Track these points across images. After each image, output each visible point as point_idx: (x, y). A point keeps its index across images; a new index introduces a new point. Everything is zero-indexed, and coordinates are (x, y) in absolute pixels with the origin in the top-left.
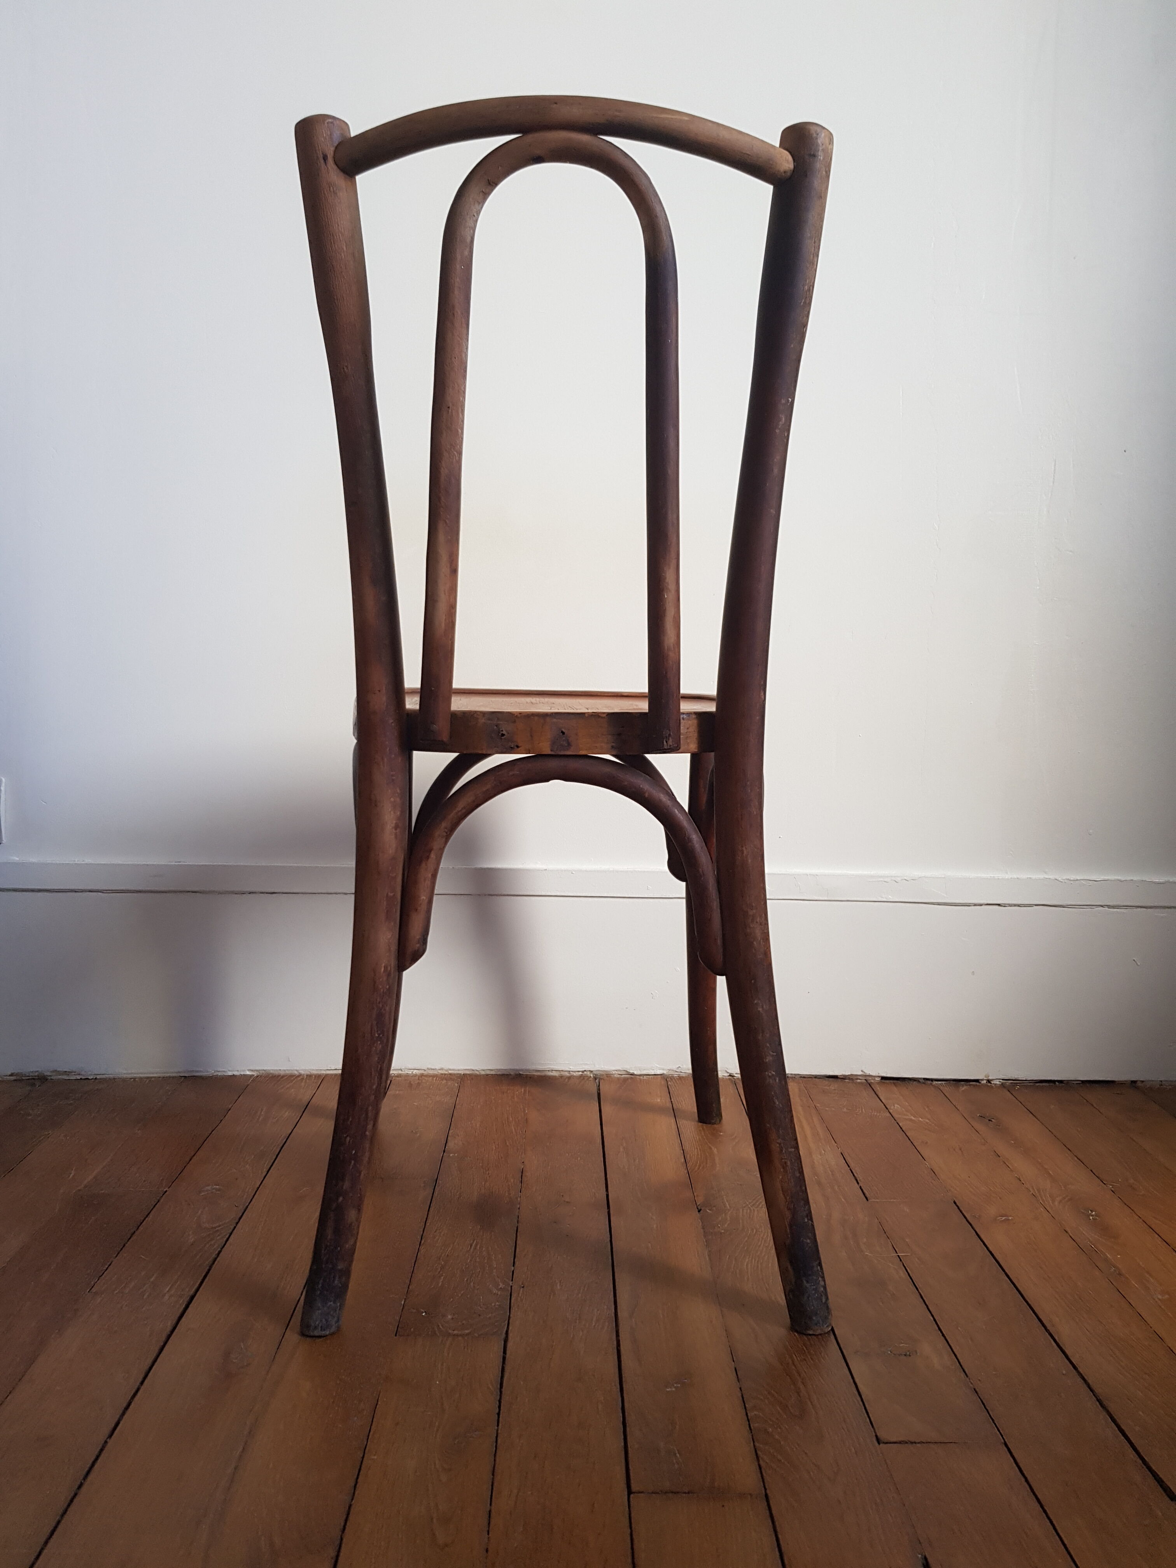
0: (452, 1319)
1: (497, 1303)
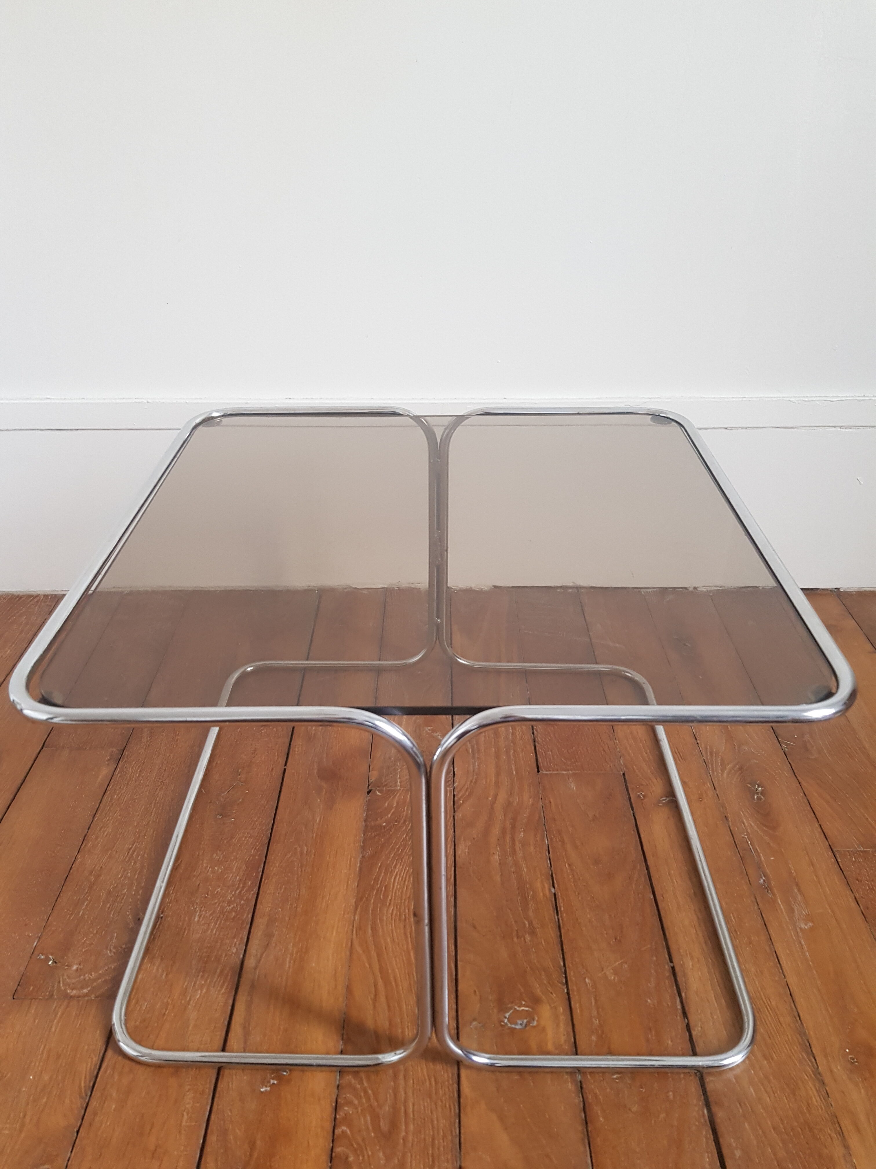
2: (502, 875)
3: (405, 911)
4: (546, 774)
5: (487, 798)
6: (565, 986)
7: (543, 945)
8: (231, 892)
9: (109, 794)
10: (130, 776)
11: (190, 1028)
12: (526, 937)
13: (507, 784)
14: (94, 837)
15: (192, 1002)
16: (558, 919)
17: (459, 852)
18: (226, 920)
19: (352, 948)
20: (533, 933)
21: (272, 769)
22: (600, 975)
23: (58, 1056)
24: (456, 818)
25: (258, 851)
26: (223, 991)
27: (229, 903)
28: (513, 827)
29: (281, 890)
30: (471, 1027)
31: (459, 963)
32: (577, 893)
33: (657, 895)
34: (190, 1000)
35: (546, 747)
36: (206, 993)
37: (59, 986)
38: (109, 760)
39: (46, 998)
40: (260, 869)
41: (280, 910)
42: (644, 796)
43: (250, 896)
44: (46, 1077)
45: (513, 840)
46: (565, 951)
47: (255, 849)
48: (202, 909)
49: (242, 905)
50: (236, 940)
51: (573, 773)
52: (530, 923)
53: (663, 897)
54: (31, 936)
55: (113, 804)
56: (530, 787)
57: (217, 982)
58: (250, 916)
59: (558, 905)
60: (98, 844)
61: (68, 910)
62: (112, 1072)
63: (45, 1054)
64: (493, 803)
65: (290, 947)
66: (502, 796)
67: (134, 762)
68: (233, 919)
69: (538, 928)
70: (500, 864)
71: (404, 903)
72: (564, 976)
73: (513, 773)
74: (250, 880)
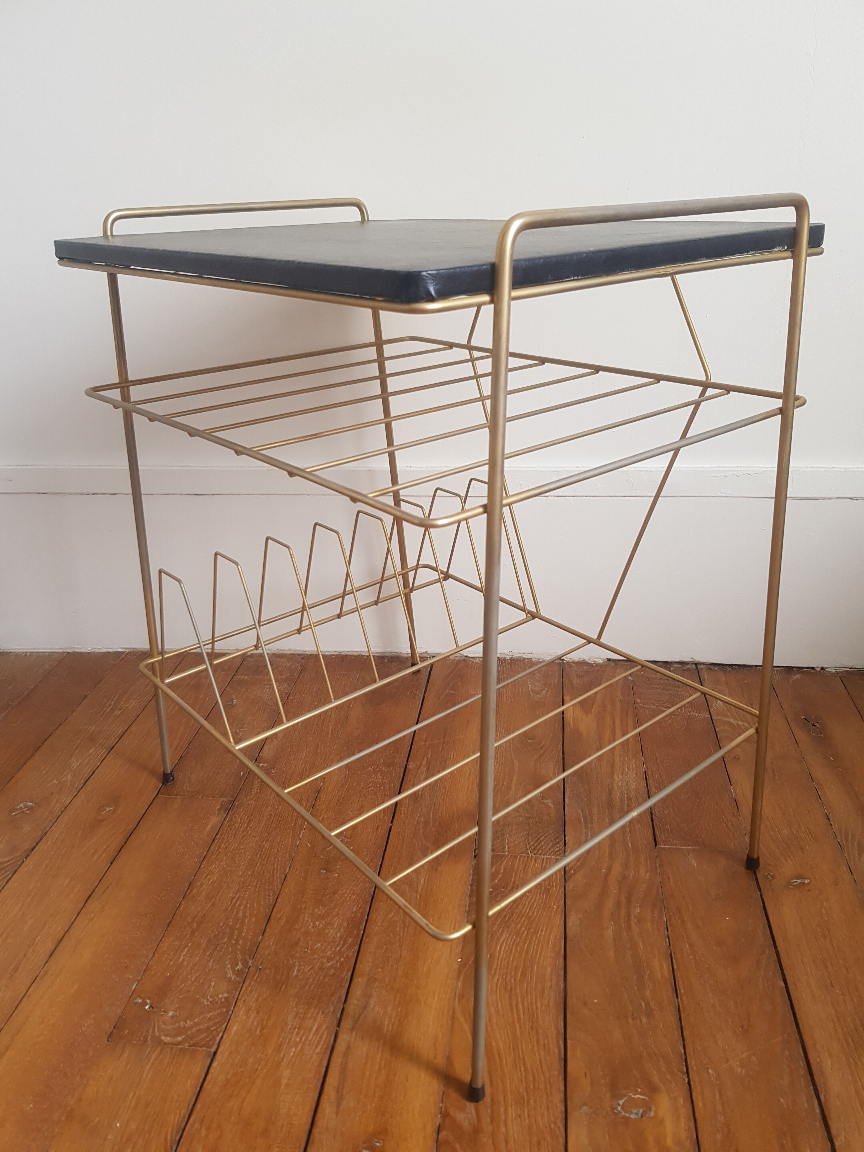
2: (615, 951)
3: (511, 981)
4: (665, 849)
5: (601, 870)
6: (686, 1075)
7: (661, 1029)
8: (332, 948)
9: (217, 842)
10: (238, 827)
11: (282, 1087)
12: (642, 1018)
13: (621, 856)
14: (199, 884)
15: (285, 1060)
16: (678, 1002)
17: (569, 924)
18: (324, 977)
19: (453, 1017)
20: (650, 1014)
21: (378, 827)
22: (725, 1066)
23: (147, 1105)
24: (567, 888)
25: (360, 908)
26: (318, 1050)
27: (329, 959)
28: (629, 901)
29: (381, 950)
30: (581, 1111)
31: (568, 1041)
32: (698, 976)
33: (789, 984)
34: (283, 1058)
35: (664, 821)
36: (300, 1050)
37: (153, 1032)
38: (219, 810)
39: (140, 1043)
40: (361, 927)
41: (380, 970)
42: (772, 877)
43: (350, 954)
44: (133, 1126)
45: (628, 915)
46: (685, 1037)
47: (358, 906)
48: (302, 963)
49: (342, 963)
50: (334, 998)
51: (694, 849)
52: (647, 1005)
53: (795, 985)
54: (130, 979)
55: (220, 852)
56: (647, 860)
57: (313, 1041)
58: (349, 974)
59: (677, 987)
60: (203, 890)
61: (168, 955)
62: (199, 1127)
63: (134, 1101)
64: (607, 875)
65: (390, 1008)
66: (617, 869)
67: (243, 813)
68: (332, 976)
69: (656, 1010)
70: (614, 939)
71: (511, 973)
72: (685, 1064)
73: (628, 846)
74: (350, 937)
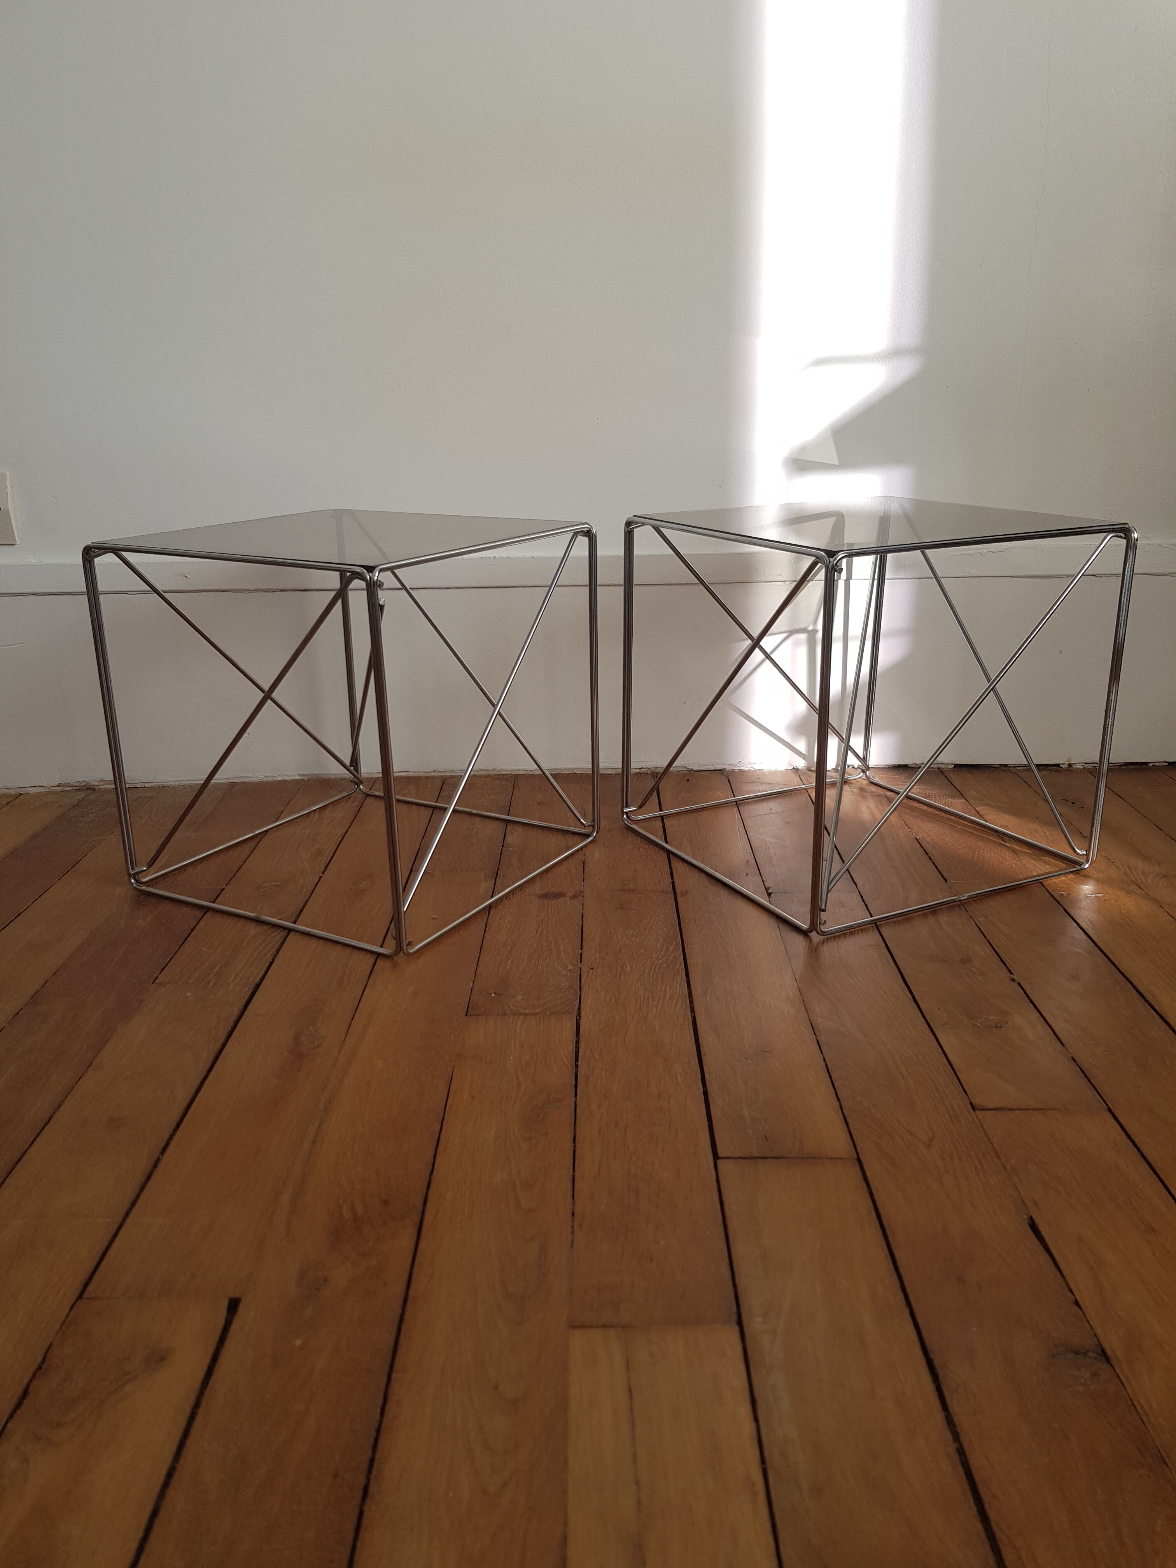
0: (523, 999)
1: (567, 984)
